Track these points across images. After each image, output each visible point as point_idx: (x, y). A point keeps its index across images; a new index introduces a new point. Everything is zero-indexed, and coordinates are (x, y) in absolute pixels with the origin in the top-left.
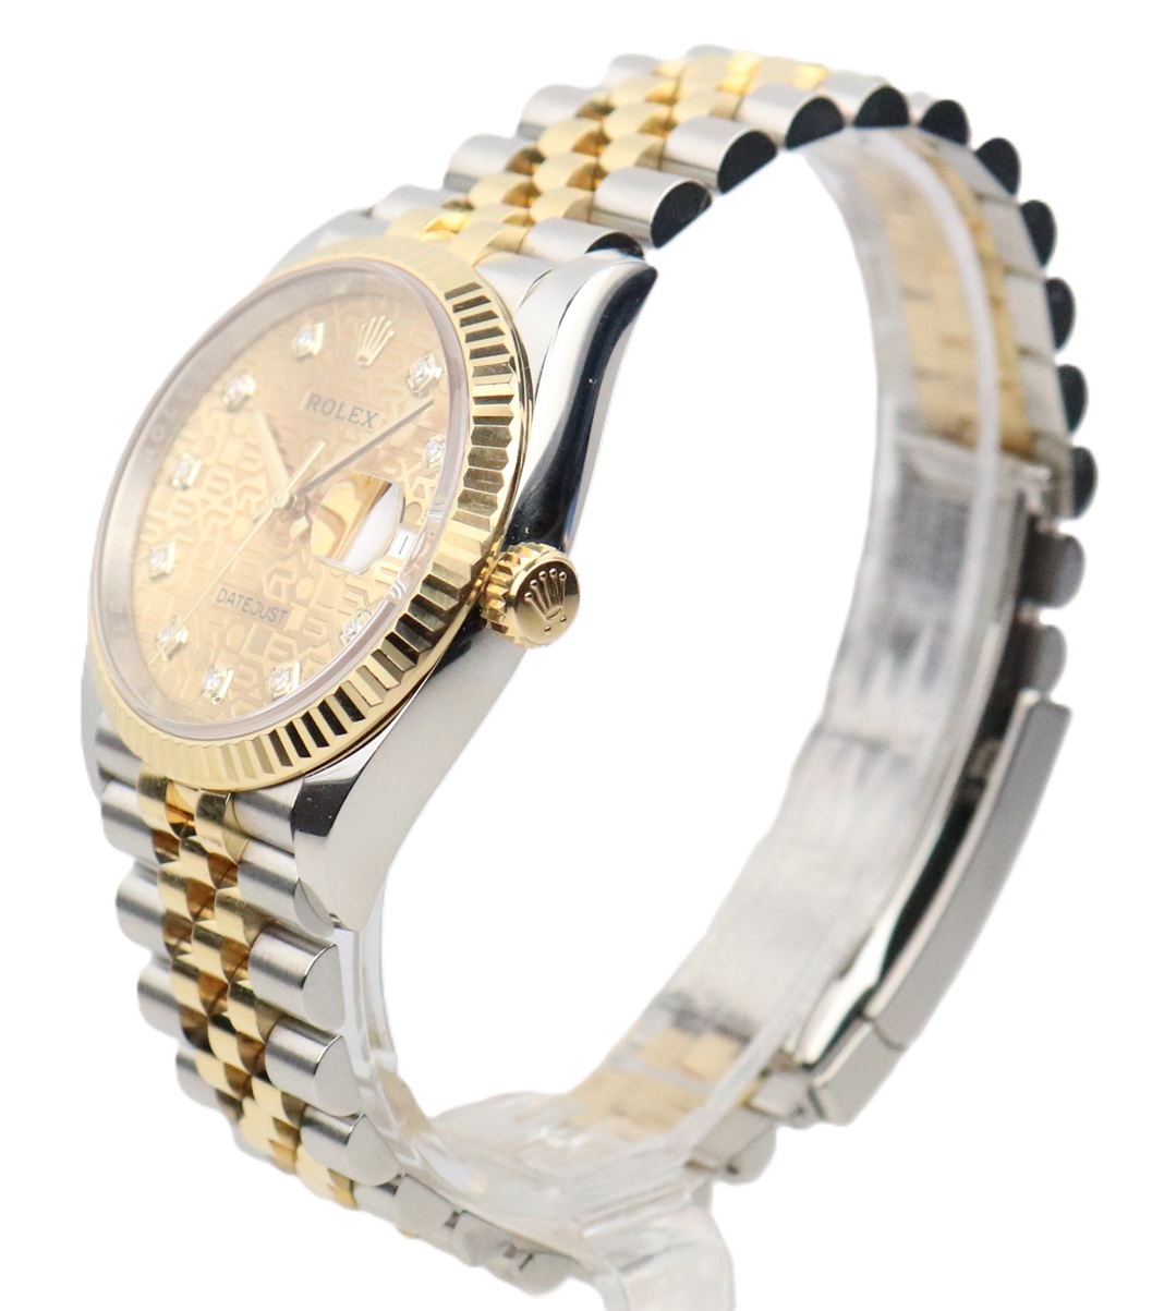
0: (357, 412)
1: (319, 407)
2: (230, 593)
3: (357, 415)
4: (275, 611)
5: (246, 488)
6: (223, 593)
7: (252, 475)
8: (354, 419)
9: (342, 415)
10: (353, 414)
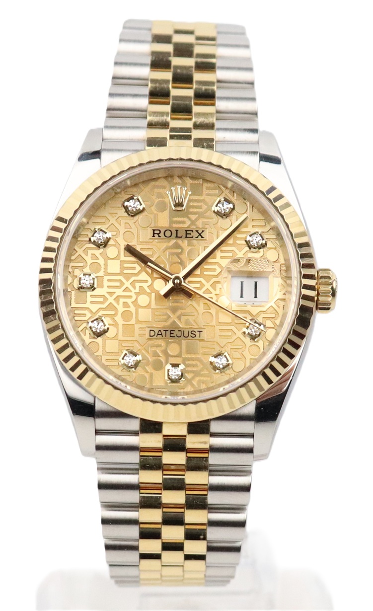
0: (189, 232)
1: (162, 235)
2: (157, 331)
3: (190, 234)
4: (193, 333)
5: (136, 281)
7: (136, 275)
8: (189, 236)
9: (180, 236)
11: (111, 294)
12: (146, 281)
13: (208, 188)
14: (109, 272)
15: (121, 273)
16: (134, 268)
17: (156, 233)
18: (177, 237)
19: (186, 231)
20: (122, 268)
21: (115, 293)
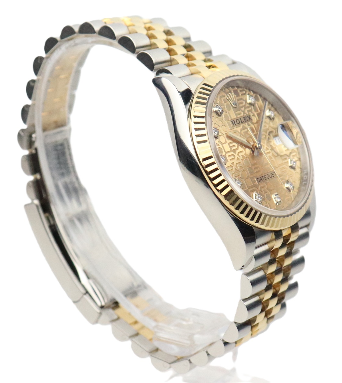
0: (245, 118)
1: (236, 123)
2: (259, 178)
3: (246, 119)
4: (272, 174)
5: (239, 153)
6: (258, 179)
7: (237, 149)
8: (246, 120)
9: (243, 121)
10: (245, 119)
11: (233, 163)
12: (242, 151)
13: (241, 91)
14: (227, 151)
15: (231, 151)
16: (234, 146)
17: (234, 122)
18: (242, 122)
19: (244, 118)
20: (231, 147)
21: (234, 162)
